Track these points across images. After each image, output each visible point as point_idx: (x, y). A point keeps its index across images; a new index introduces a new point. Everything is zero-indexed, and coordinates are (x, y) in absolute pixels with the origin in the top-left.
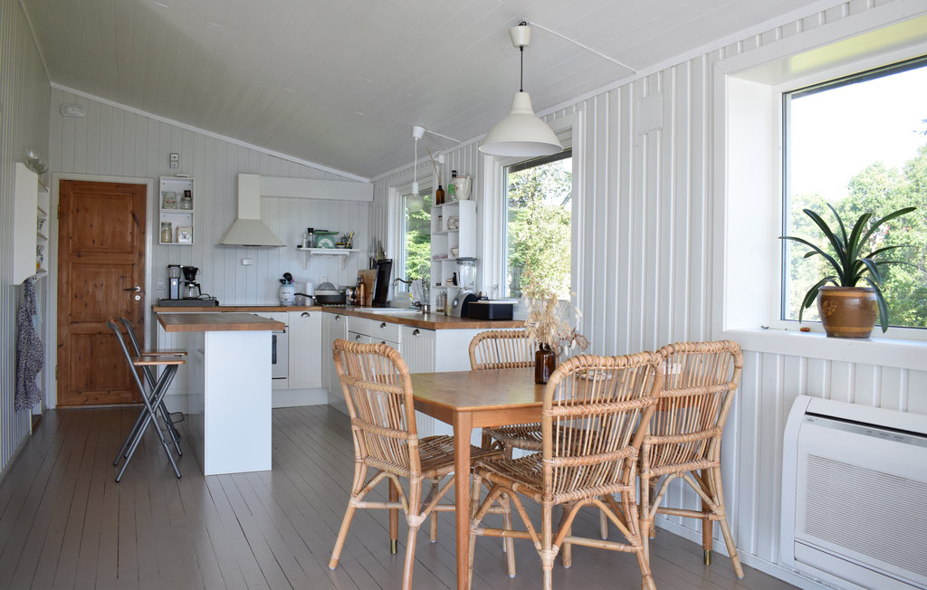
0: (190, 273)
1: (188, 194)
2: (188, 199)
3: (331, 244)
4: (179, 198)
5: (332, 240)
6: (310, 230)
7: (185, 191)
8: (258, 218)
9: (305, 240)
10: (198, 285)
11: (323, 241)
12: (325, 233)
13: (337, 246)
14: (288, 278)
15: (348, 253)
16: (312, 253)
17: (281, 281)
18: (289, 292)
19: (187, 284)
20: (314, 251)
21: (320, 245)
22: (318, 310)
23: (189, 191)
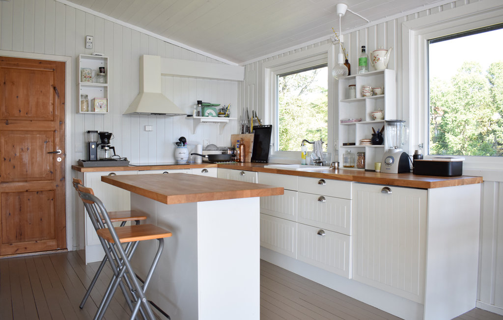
0: (105, 138)
1: (102, 70)
2: (102, 74)
3: (214, 114)
4: (93, 74)
5: (214, 110)
6: (199, 102)
7: (100, 68)
8: (160, 92)
9: (195, 111)
10: (113, 148)
11: (208, 111)
12: (209, 106)
13: (219, 115)
14: (182, 141)
15: (227, 121)
16: (202, 120)
17: (177, 143)
18: (184, 153)
19: (103, 147)
20: (203, 119)
21: (206, 114)
22: (214, 167)
23: (104, 68)
